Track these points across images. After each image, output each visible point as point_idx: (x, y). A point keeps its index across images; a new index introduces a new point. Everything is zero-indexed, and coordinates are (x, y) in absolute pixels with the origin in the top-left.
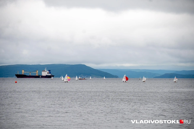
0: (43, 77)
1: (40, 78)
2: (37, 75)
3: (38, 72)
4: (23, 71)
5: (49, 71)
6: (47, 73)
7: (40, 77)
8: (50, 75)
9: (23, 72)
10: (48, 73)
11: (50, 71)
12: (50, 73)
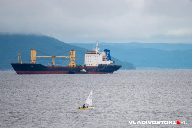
0: (90, 70)
1: (84, 73)
2: (72, 64)
3: (74, 56)
4: (33, 53)
5: (106, 51)
6: (101, 57)
7: (84, 70)
8: (109, 63)
9: (34, 57)
10: (104, 59)
11: (109, 51)
12: (109, 58)
